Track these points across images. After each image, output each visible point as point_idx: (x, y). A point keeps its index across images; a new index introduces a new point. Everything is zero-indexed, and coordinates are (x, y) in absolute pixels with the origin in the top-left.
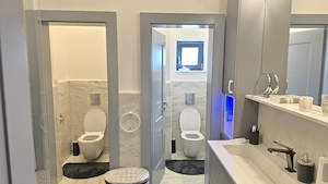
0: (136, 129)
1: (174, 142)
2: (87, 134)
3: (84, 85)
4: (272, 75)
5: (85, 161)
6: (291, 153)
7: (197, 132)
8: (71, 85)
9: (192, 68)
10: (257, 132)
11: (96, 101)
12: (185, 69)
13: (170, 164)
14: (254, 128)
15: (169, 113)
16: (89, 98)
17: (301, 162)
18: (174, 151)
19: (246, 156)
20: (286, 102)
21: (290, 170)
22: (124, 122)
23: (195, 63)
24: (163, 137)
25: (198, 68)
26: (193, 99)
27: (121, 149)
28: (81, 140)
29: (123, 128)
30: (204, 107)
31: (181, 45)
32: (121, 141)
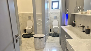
0: (41, 24)
1: (51, 29)
2: (28, 27)
3: (26, 14)
4: (79, 7)
5: (28, 34)
6: (84, 27)
7: (57, 26)
8: (23, 14)
9: (56, 9)
10: (74, 23)
11: (30, 18)
12: (54, 9)
13: (50, 34)
14: (74, 22)
15: (50, 21)
16: (28, 18)
17: (87, 29)
18: (51, 31)
19: (71, 30)
20: (83, 13)
21: (83, 31)
22: (38, 22)
23: (57, 7)
24: (48, 28)
25: (58, 8)
26: (56, 18)
27: (37, 29)
28: (26, 28)
29: (38, 23)
30: (59, 20)
31: (53, 2)
32: (37, 27)
